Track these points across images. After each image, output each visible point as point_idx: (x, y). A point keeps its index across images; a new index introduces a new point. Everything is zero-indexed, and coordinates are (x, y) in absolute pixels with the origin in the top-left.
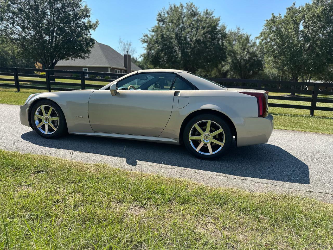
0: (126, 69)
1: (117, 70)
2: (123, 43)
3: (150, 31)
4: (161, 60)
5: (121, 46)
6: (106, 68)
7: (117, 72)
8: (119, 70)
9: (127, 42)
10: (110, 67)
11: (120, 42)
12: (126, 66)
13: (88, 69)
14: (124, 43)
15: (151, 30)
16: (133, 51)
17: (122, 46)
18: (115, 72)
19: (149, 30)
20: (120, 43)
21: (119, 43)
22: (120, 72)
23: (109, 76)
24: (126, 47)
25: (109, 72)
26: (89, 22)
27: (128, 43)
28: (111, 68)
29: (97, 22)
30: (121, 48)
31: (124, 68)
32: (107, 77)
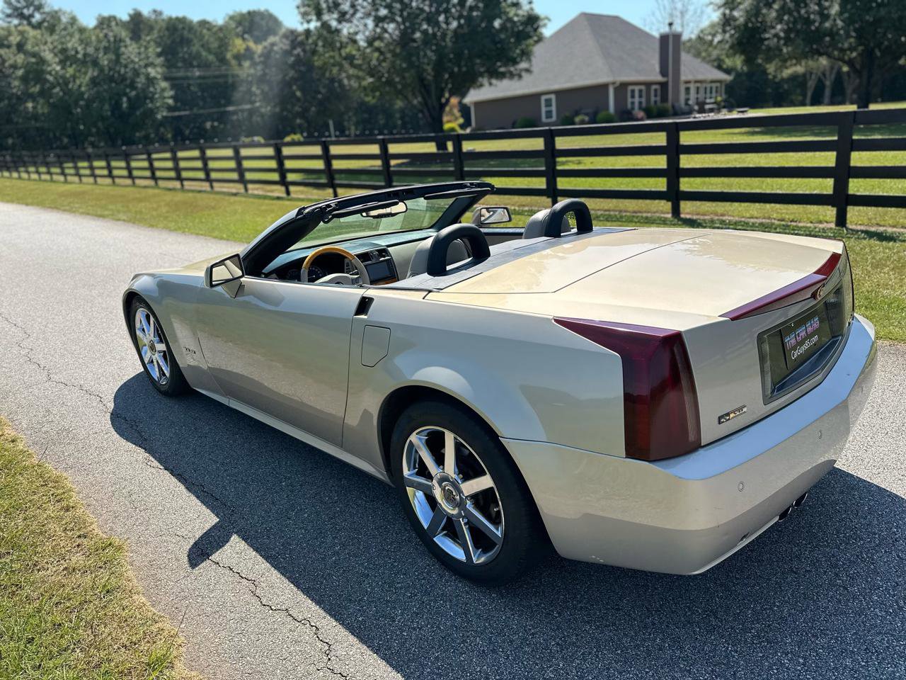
0: (665, 80)
1: (636, 89)
4: (767, 36)
5: (662, 8)
6: (602, 89)
8: (643, 88)
10: (614, 83)
12: (664, 72)
13: (556, 98)
16: (699, 17)
17: (664, 7)
24: (676, 9)
28: (617, 84)
30: (660, 12)
31: (660, 78)
32: (603, 114)
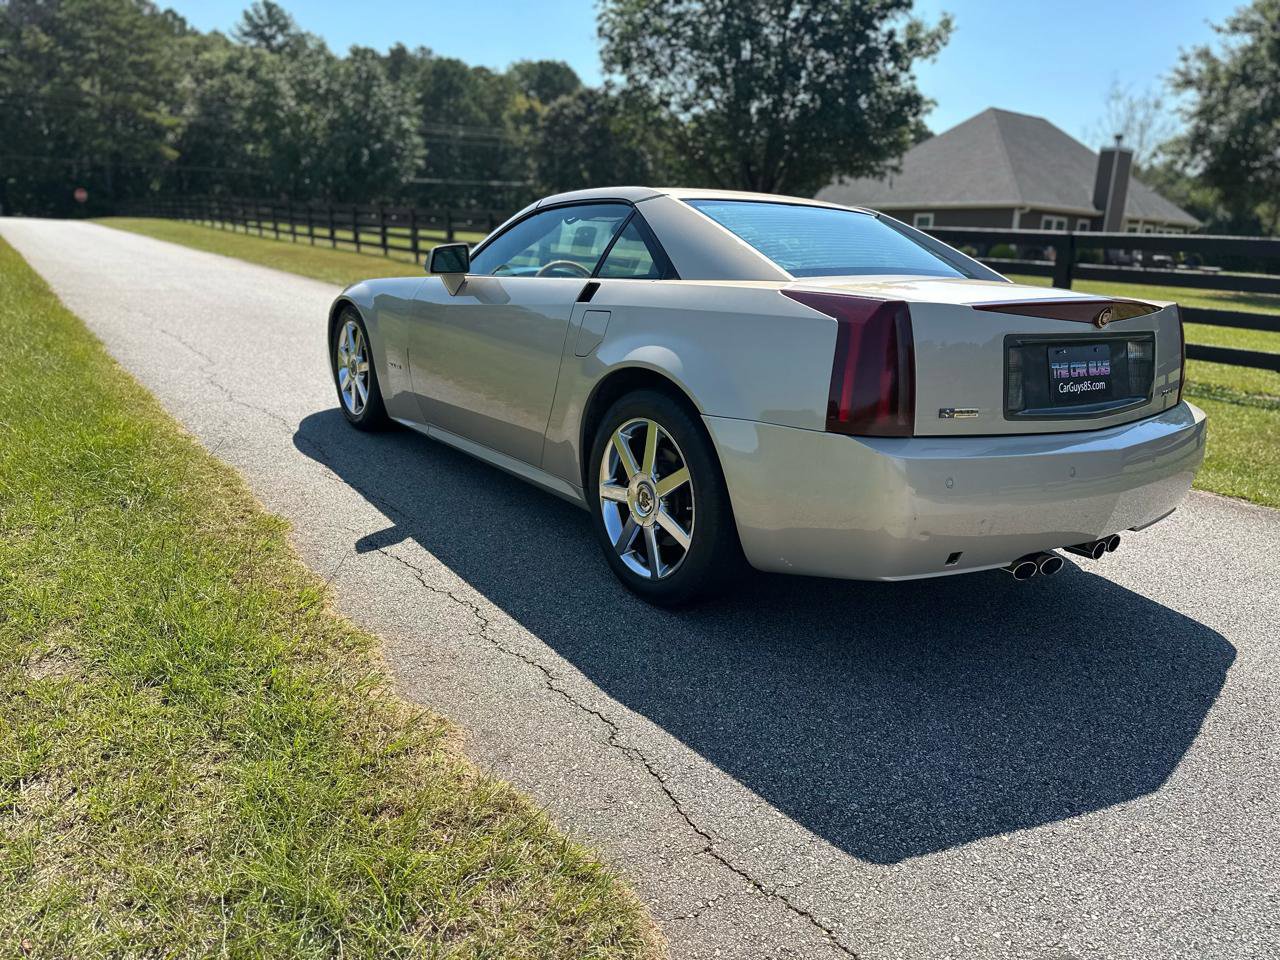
0: (1099, 213)
1: (1055, 220)
2: (1126, 100)
3: (1219, 30)
4: (1257, 164)
5: (1113, 115)
6: (1003, 214)
7: (1054, 225)
8: (1065, 220)
9: (1148, 93)
10: (1021, 208)
11: (1113, 97)
12: (1099, 202)
13: (936, 218)
14: (1131, 99)
15: (1226, 26)
17: (1118, 115)
18: (1043, 225)
19: (1213, 27)
20: (1113, 104)
21: (1108, 104)
22: (1065, 226)
23: (1013, 247)
24: (1134, 120)
25: (1016, 230)
26: (914, 28)
27: (1151, 100)
28: (1027, 210)
29: (946, 24)
30: (1110, 120)
31: (1092, 210)
32: (999, 248)
